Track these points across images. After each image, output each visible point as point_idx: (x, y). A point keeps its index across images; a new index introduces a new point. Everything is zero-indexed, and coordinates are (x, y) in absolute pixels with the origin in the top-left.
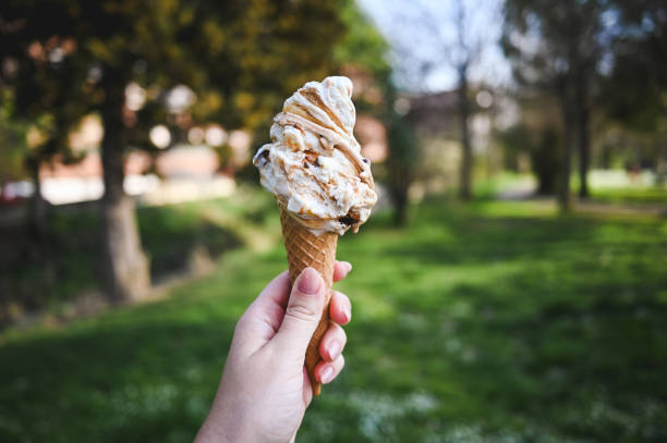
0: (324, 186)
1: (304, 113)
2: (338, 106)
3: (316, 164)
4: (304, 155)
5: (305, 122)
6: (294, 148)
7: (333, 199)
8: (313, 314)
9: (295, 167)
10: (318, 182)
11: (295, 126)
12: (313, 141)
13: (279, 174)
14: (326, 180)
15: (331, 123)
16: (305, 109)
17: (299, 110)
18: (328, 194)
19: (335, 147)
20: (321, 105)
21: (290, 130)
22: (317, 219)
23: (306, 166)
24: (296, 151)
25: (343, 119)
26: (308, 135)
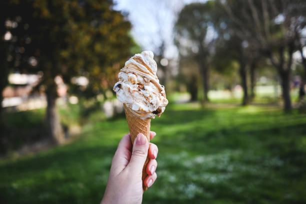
0: (147, 98)
1: (136, 68)
2: (150, 64)
3: (143, 89)
4: (138, 86)
5: (137, 72)
6: (133, 82)
7: (151, 104)
8: (144, 154)
9: (134, 91)
10: (145, 97)
11: (134, 73)
12: (141, 79)
13: (128, 94)
14: (148, 95)
15: (148, 71)
16: (136, 66)
17: (133, 66)
18: (149, 101)
19: (151, 81)
20: (143, 63)
21: (131, 75)
22: (145, 113)
23: (140, 90)
24: (134, 84)
25: (152, 69)
26: (139, 77)
